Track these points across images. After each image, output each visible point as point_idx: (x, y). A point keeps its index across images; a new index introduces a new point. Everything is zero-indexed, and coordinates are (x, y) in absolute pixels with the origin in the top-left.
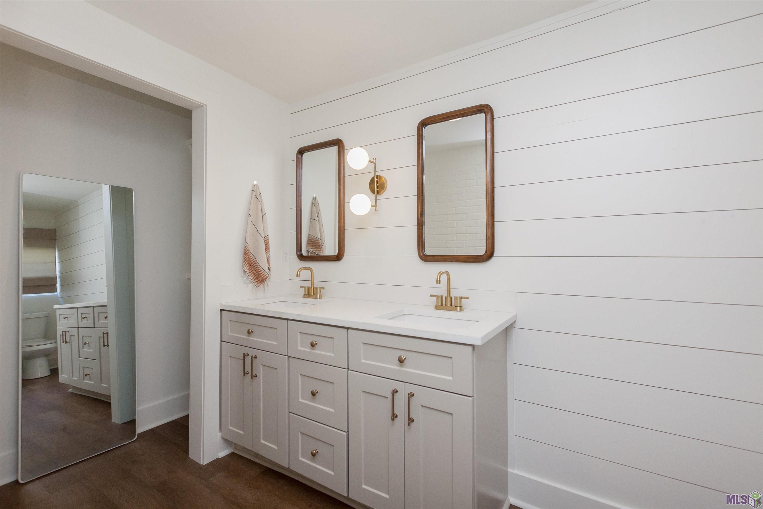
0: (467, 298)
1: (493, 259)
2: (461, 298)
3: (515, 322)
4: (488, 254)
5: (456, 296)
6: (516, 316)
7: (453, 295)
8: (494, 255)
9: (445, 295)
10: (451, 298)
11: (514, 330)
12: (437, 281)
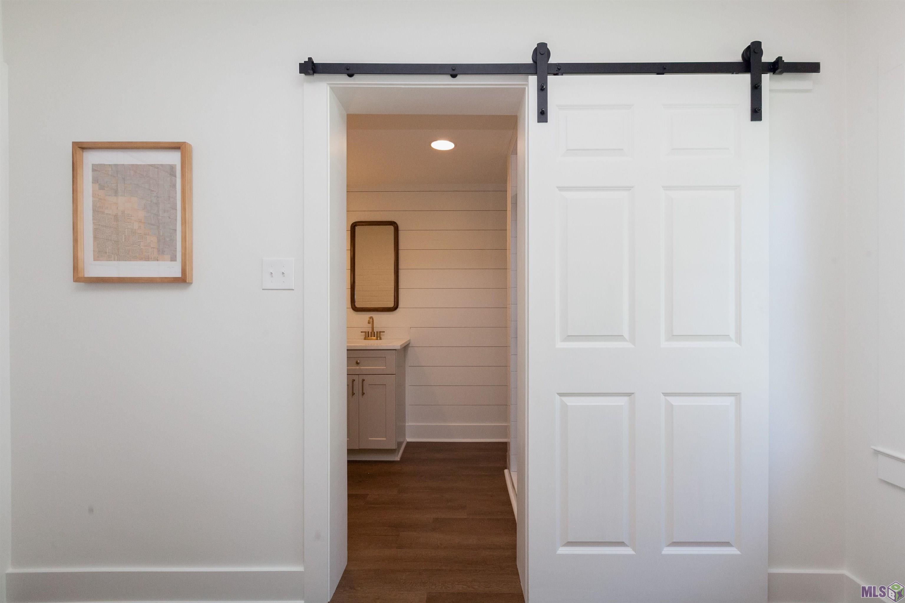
0: (384, 332)
1: (398, 309)
2: (380, 332)
3: (410, 343)
4: (395, 306)
5: (377, 331)
6: (410, 340)
7: (375, 331)
8: (399, 307)
9: (370, 331)
10: (374, 332)
11: (409, 349)
12: (368, 322)
